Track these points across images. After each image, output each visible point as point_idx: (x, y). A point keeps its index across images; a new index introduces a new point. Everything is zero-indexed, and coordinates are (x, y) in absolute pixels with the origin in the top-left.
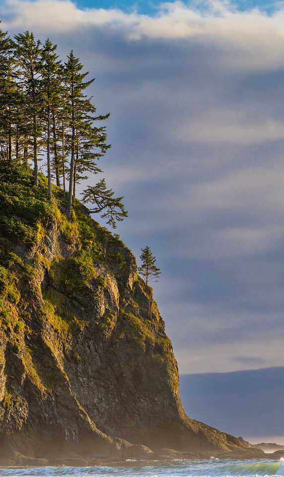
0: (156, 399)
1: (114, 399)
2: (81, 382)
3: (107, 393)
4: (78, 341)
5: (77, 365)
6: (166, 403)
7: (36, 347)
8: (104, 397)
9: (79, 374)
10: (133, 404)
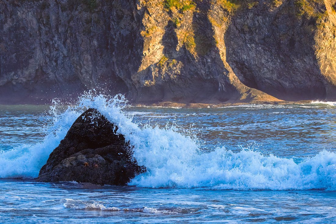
0: (305, 60)
1: (277, 60)
2: (249, 47)
3: (271, 55)
4: (248, 18)
5: (245, 35)
6: (312, 63)
7: (202, 23)
8: (269, 58)
9: (247, 41)
10: (291, 64)
